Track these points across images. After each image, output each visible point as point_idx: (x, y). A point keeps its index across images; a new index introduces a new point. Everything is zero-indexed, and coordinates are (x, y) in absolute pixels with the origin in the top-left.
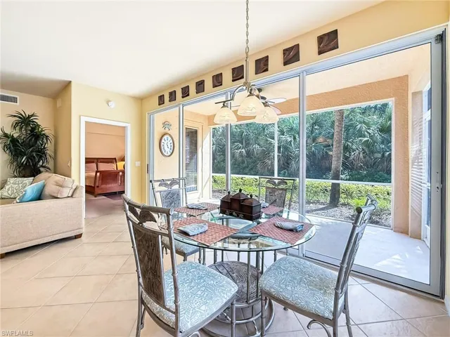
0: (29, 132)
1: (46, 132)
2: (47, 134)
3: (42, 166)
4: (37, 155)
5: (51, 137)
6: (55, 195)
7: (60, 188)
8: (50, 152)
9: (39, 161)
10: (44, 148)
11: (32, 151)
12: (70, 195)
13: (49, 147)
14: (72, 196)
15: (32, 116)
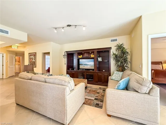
0: (121, 52)
1: (127, 51)
2: (128, 52)
3: (126, 66)
4: (124, 61)
5: (129, 53)
6: (137, 90)
7: (140, 85)
8: (129, 60)
9: (125, 64)
10: (127, 58)
11: (122, 60)
12: (147, 92)
13: (129, 57)
14: (149, 93)
15: (122, 44)
